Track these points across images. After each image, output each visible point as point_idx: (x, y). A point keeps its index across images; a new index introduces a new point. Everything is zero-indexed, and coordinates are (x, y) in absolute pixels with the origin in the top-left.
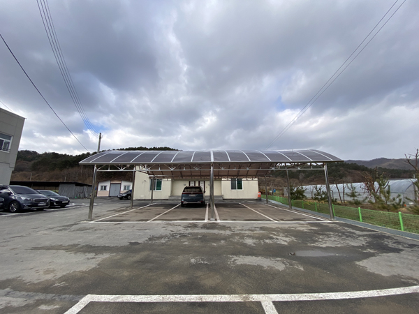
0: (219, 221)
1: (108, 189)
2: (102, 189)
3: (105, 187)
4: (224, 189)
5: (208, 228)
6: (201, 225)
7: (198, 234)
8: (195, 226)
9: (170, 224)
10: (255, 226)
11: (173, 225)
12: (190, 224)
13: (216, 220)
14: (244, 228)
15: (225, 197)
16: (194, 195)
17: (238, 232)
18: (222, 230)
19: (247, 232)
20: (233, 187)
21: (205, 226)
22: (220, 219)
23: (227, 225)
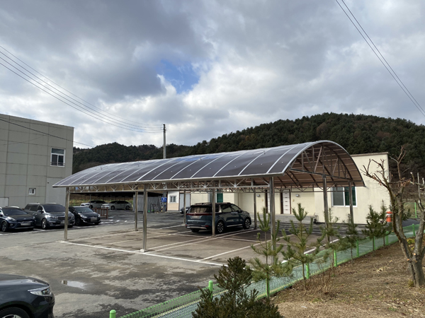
1: (177, 199)
2: (171, 201)
3: (175, 197)
15: (320, 220)
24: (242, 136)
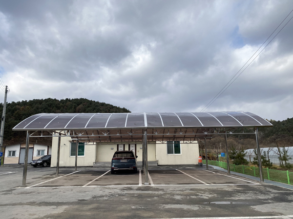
0: (152, 185)
1: (17, 154)
2: (10, 155)
3: (14, 152)
4: (159, 153)
5: (143, 190)
6: (136, 188)
7: (134, 194)
8: (130, 189)
9: (106, 188)
10: (186, 188)
11: (109, 188)
12: (125, 187)
13: (150, 184)
14: (176, 190)
15: (160, 163)
16: (126, 161)
17: (170, 192)
18: (155, 191)
19: (178, 192)
20: (169, 151)
21: (139, 189)
22: (154, 184)
23: (160, 188)
24: (17, 106)
